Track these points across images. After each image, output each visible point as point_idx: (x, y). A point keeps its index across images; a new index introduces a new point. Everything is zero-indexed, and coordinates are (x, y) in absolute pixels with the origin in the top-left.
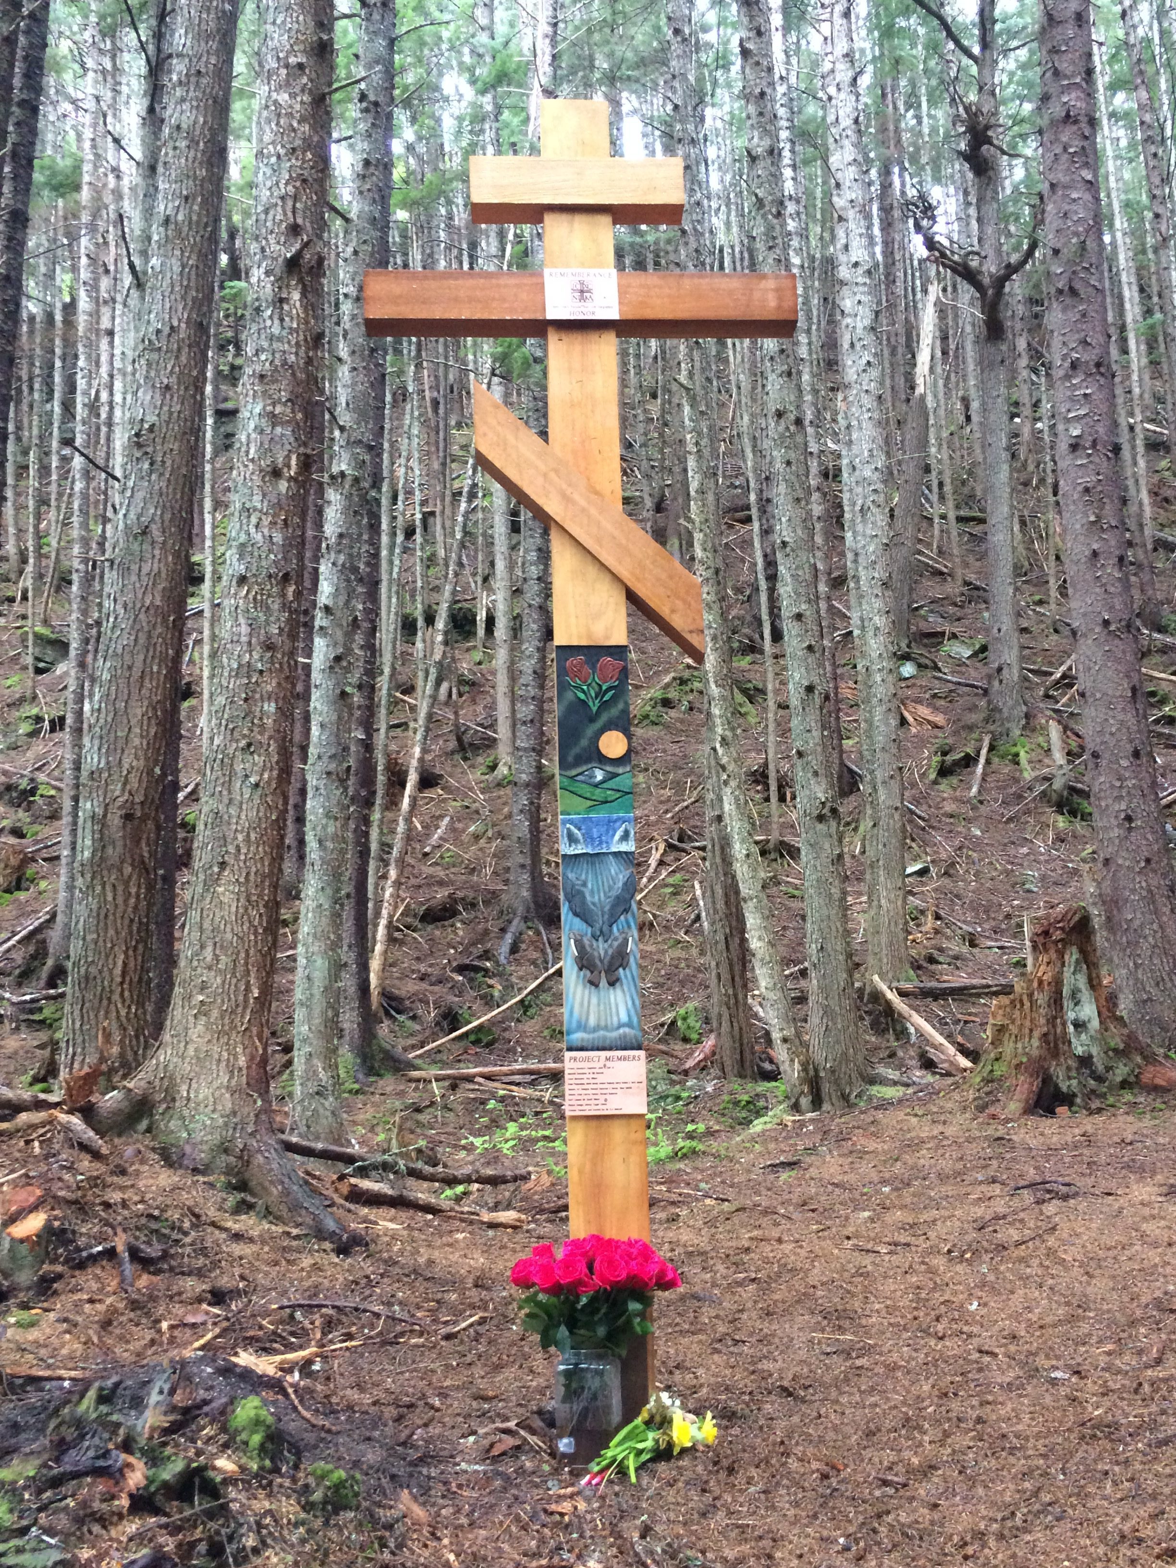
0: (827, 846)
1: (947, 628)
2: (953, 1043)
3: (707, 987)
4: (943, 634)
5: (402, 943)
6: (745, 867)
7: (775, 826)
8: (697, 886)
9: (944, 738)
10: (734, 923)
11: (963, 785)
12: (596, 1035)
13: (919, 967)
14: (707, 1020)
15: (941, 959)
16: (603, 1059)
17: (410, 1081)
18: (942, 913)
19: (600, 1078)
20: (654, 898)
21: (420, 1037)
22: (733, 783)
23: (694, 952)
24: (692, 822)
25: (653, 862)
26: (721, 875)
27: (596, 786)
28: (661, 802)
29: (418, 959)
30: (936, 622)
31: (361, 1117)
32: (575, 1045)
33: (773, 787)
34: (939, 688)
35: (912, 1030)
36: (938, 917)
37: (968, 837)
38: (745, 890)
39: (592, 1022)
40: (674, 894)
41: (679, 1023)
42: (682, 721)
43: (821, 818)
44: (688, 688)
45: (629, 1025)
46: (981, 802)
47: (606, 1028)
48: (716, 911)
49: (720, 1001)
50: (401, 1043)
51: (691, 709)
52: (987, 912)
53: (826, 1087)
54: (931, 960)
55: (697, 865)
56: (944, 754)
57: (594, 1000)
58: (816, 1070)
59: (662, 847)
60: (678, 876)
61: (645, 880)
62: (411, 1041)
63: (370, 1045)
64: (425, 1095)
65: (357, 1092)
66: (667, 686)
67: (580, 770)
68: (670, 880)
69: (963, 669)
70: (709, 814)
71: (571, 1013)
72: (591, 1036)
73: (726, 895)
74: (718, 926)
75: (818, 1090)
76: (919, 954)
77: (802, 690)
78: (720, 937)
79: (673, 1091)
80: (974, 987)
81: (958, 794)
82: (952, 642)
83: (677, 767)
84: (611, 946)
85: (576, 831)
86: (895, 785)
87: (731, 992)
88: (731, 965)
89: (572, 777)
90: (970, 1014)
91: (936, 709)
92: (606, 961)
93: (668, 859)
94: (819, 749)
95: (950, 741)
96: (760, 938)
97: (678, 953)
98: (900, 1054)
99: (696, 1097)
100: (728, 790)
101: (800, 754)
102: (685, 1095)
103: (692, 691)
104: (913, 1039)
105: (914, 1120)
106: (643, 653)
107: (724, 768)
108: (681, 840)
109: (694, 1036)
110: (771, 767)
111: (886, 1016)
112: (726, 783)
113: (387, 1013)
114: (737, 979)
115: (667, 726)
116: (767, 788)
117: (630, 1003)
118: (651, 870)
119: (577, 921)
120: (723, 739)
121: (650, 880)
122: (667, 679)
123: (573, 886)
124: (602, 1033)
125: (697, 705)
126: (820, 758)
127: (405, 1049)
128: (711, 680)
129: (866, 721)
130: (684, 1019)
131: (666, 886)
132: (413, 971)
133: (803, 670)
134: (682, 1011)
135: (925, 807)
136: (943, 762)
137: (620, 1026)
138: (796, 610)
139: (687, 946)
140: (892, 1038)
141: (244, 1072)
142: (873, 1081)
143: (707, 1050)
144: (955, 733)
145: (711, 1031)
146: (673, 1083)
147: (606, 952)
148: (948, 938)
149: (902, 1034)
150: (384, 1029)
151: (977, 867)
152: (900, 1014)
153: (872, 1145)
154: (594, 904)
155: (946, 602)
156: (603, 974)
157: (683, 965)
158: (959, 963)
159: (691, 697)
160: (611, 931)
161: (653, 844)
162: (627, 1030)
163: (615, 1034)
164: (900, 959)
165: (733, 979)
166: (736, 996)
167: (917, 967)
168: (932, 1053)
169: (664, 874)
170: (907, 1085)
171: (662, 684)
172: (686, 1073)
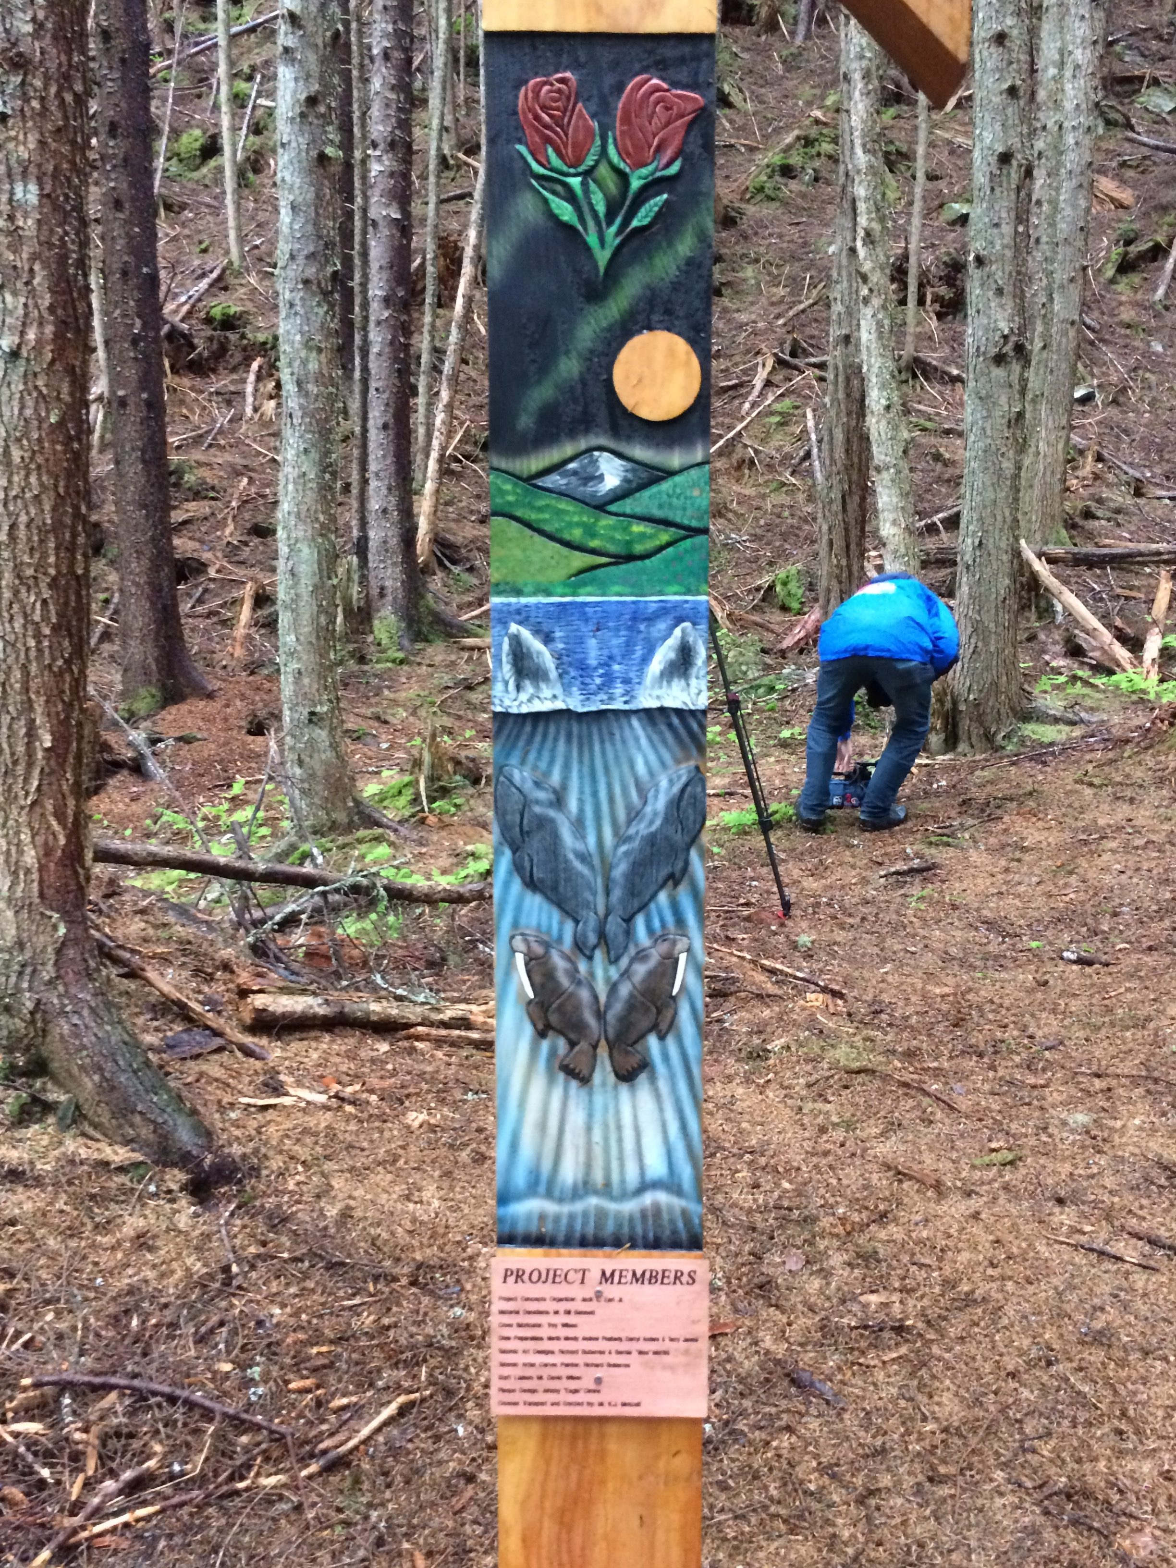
0: (1003, 400)
1: (1147, 70)
2: (1109, 626)
3: (813, 542)
4: (1141, 79)
5: (458, 476)
6: (883, 423)
7: (909, 339)
8: (809, 414)
9: (1128, 223)
10: (855, 477)
11: (1146, 285)
12: (578, 1207)
13: (1074, 526)
14: (811, 587)
15: (1099, 513)
16: (594, 1275)
17: (463, 649)
18: (1105, 453)
19: (585, 1327)
20: (756, 430)
21: (478, 594)
22: (876, 302)
23: (801, 497)
24: (809, 331)
25: (758, 382)
26: (843, 414)
27: (601, 506)
28: (773, 304)
29: (478, 497)
30: (1133, 62)
31: (402, 696)
32: (521, 1229)
33: (912, 288)
34: (1131, 154)
35: (1059, 608)
36: (1099, 458)
37: (1147, 354)
38: (880, 453)
39: (569, 1173)
40: (781, 424)
41: (778, 588)
42: (803, 195)
43: (1000, 359)
44: (814, 151)
45: (671, 1185)
46: (1167, 308)
47: (606, 1190)
48: (833, 461)
49: (830, 574)
50: (457, 599)
51: (816, 179)
52: (1160, 451)
53: (965, 724)
54: (1088, 514)
55: (811, 387)
56: (1128, 243)
57: (577, 1117)
58: (955, 703)
59: (770, 362)
60: (787, 402)
61: (747, 405)
62: (468, 598)
63: (416, 606)
64: (478, 670)
65: (402, 662)
66: (787, 149)
67: (552, 456)
68: (777, 407)
69: (1162, 128)
70: (835, 332)
71: (514, 1147)
72: (565, 1209)
73: (848, 441)
74: (835, 480)
75: (955, 726)
76: (1074, 508)
77: (993, 160)
78: (836, 495)
79: (766, 680)
80: (1141, 554)
81: (1139, 296)
82: (1150, 91)
83: (794, 258)
84: (626, 974)
85: (535, 644)
86: (1074, 292)
87: (844, 562)
88: (846, 530)
89: (530, 479)
90: (1131, 588)
91: (1123, 182)
92: (611, 1016)
93: (778, 378)
94: (1009, 253)
95: (1136, 226)
96: (894, 523)
97: (781, 498)
98: (1042, 636)
99: (794, 690)
100: (868, 312)
101: (980, 261)
102: (780, 687)
103: (819, 154)
104: (1060, 618)
105: (1088, 792)
106: (762, 102)
107: (865, 278)
108: (793, 354)
109: (795, 605)
110: (913, 260)
111: (1029, 590)
112: (866, 301)
113: (441, 564)
114: (853, 547)
115: (785, 203)
116: (904, 286)
117: (674, 1128)
118: (756, 392)
119: (535, 902)
120: (868, 234)
121: (754, 405)
122: (789, 139)
123: (526, 803)
124: (593, 1201)
125: (824, 174)
126: (1008, 268)
127: (460, 607)
128: (858, 142)
129: (1050, 202)
130: (785, 584)
131: (772, 413)
132: (472, 512)
133: (998, 127)
134: (782, 574)
135: (1096, 314)
136: (1126, 253)
137: (644, 1186)
138: (997, 27)
139: (793, 490)
140: (1033, 616)
141: (35, 876)
142: (1027, 717)
143: (810, 626)
144: (1146, 215)
145: (816, 600)
146: (767, 668)
147: (613, 988)
148: (1109, 485)
149: (1046, 612)
150: (436, 582)
151: (1154, 393)
152: (1047, 589)
153: (1033, 835)
154: (583, 858)
155: (1149, 35)
156: (603, 1052)
157: (786, 514)
158: (1120, 518)
159: (817, 164)
160: (629, 933)
161: (760, 360)
162: (662, 1197)
163: (630, 1207)
164: (1053, 517)
165: (848, 546)
166: (849, 566)
167: (1071, 525)
168: (1082, 639)
169: (771, 398)
170: (1072, 723)
171: (782, 145)
172: (783, 653)
